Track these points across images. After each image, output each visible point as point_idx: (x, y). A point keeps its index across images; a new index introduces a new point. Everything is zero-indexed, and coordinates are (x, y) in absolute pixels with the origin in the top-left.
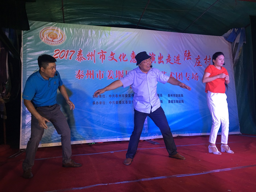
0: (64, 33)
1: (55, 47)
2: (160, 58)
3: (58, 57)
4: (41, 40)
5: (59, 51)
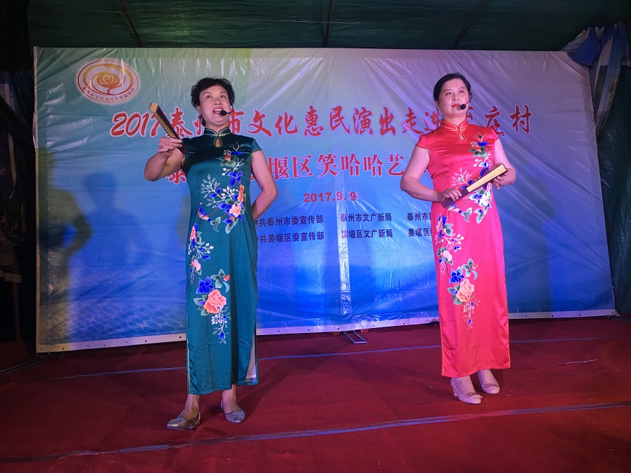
0: (135, 71)
1: (116, 108)
2: (386, 120)
3: (122, 131)
4: (79, 94)
5: (124, 118)
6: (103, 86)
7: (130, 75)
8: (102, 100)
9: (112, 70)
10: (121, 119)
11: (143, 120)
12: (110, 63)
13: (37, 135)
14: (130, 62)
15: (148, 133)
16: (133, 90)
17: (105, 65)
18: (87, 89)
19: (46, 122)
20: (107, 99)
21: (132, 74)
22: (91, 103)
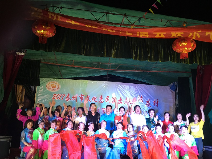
0: (60, 85)
1: (54, 93)
2: (120, 100)
3: (55, 98)
4: (46, 89)
5: (56, 95)
6: (52, 87)
7: (58, 85)
8: (51, 91)
9: (55, 84)
10: (55, 95)
11: (60, 96)
12: (54, 82)
13: (36, 98)
14: (59, 82)
15: (61, 99)
16: (59, 89)
17: (53, 83)
18: (48, 88)
19: (38, 96)
20: (52, 91)
21: (59, 85)
22: (49, 91)
